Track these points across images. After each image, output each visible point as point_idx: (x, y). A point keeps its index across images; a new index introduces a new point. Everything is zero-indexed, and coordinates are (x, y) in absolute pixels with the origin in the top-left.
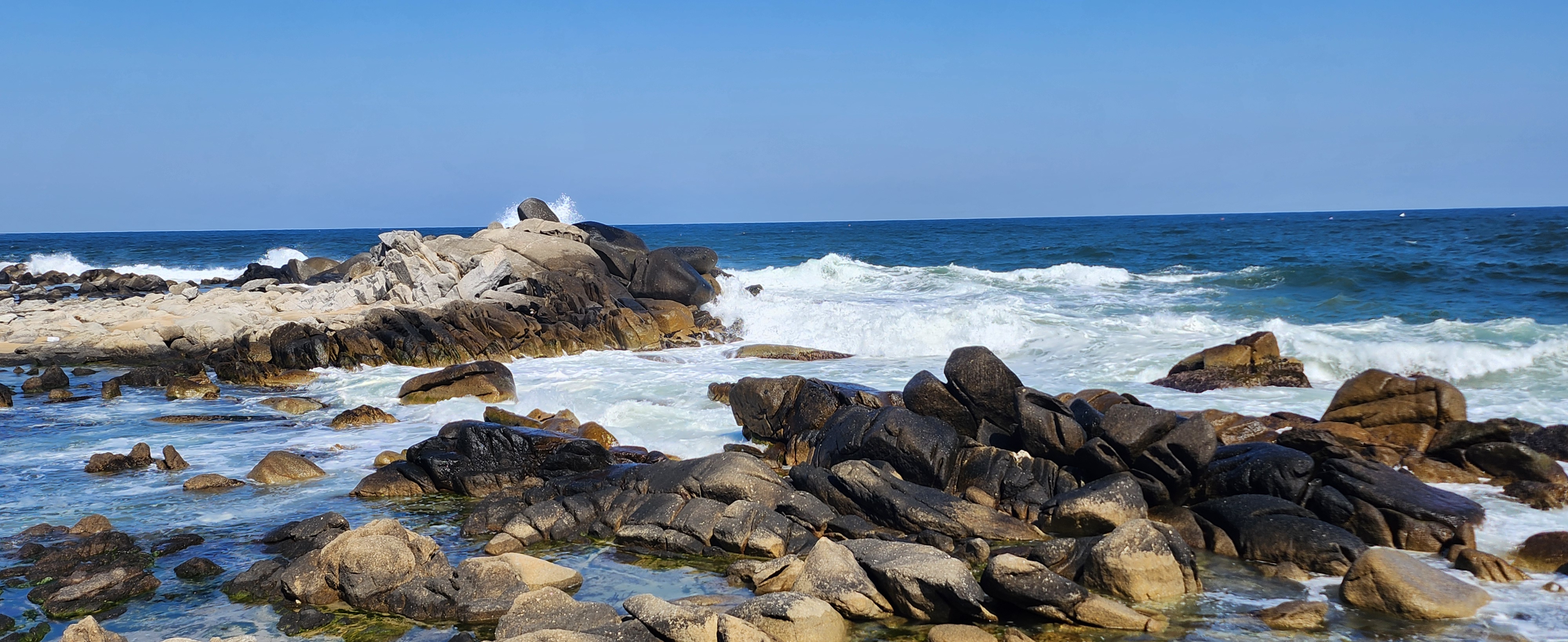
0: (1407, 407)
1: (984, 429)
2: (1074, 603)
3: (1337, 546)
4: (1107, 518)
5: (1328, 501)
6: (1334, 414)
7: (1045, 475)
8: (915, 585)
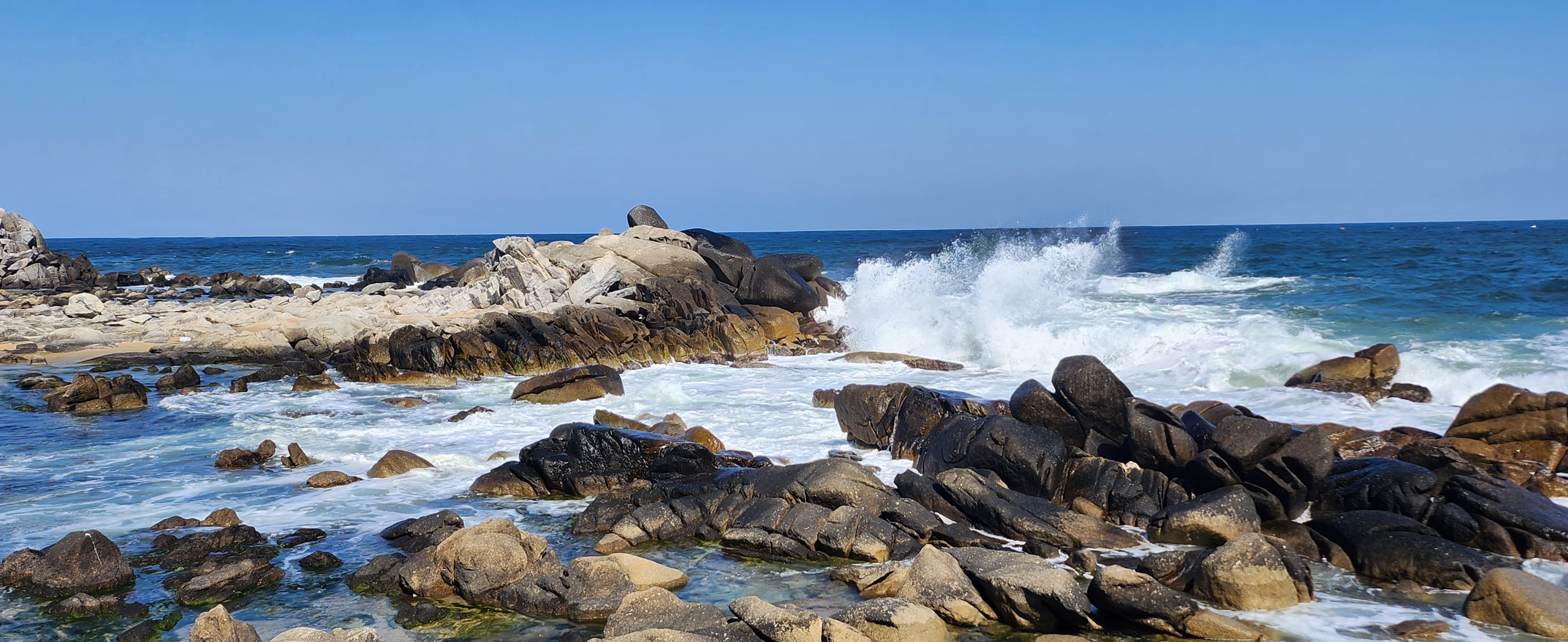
0: (1538, 424)
1: (1092, 440)
2: (1183, 617)
3: (1461, 565)
4: (1218, 531)
5: (1452, 518)
6: (1458, 430)
7: (1154, 487)
8: (1021, 594)
